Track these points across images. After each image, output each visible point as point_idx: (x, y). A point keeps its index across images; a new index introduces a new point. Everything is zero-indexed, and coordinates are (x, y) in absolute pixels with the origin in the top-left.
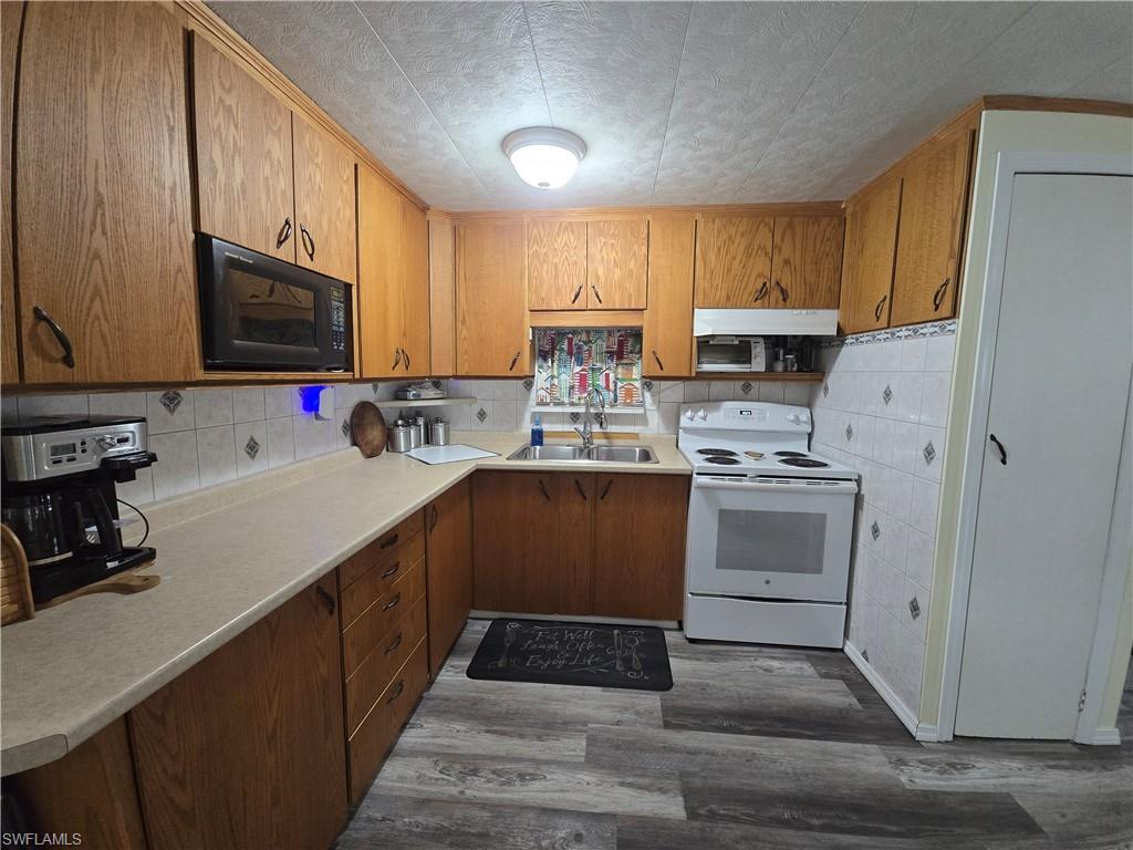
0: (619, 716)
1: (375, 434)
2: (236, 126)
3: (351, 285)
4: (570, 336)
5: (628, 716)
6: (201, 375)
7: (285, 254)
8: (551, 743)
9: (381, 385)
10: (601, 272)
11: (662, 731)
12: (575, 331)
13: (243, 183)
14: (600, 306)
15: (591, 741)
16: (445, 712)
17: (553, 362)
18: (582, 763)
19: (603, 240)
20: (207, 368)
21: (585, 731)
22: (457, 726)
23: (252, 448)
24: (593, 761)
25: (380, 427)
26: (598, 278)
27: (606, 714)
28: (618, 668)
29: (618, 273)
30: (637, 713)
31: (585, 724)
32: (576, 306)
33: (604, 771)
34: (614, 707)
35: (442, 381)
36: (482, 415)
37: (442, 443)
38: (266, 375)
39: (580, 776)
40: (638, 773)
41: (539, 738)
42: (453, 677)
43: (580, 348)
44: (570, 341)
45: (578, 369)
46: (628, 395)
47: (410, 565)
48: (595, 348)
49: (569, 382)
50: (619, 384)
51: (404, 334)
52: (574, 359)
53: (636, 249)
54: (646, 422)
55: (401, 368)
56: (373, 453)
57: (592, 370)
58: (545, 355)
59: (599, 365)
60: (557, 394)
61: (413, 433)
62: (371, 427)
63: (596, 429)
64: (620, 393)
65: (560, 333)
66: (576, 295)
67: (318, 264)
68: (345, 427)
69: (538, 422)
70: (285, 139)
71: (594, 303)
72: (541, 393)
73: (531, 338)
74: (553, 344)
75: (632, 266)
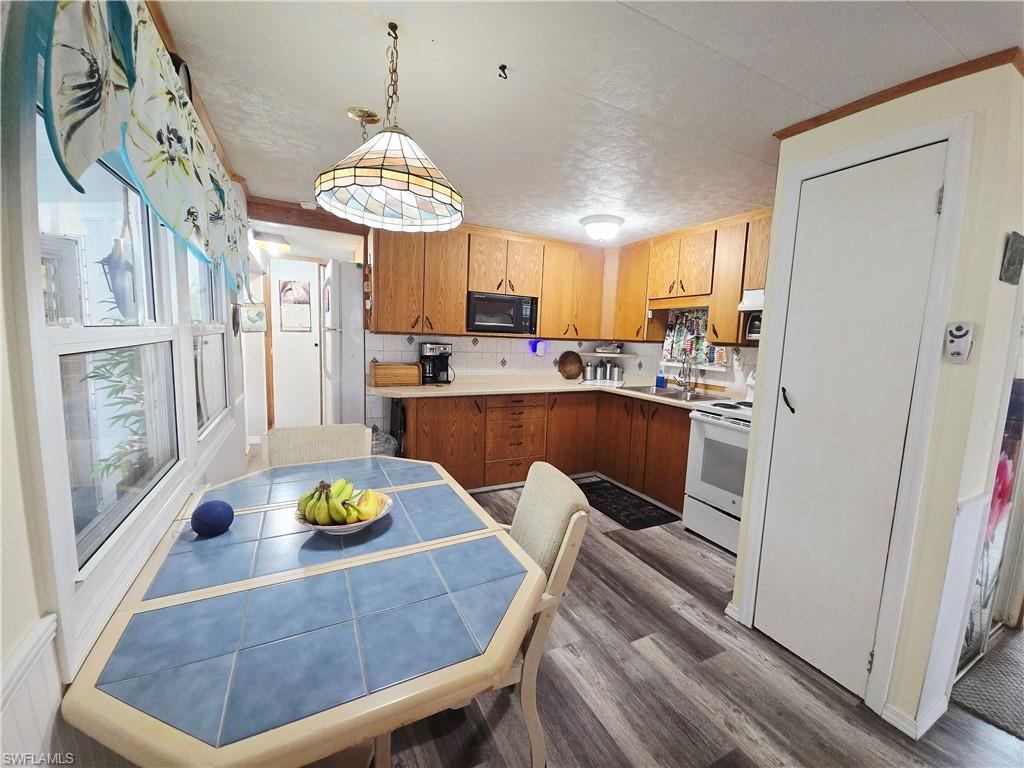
1: (573, 368)
2: (484, 255)
3: (537, 299)
4: (687, 314)
6: (466, 333)
7: (501, 291)
9: (584, 342)
10: (686, 272)
12: (690, 311)
13: (485, 273)
14: (684, 294)
17: (674, 333)
19: (688, 249)
20: (468, 331)
23: (504, 363)
25: (577, 365)
26: (684, 276)
29: (695, 270)
32: (671, 295)
35: (625, 343)
36: (640, 365)
37: (599, 378)
43: (692, 322)
44: (687, 316)
45: (690, 337)
46: (721, 357)
47: (532, 418)
48: (701, 322)
49: (682, 346)
50: (717, 349)
51: (576, 317)
52: (685, 330)
53: (706, 251)
54: (733, 379)
55: (571, 334)
56: (569, 377)
57: (698, 338)
58: (672, 328)
59: (703, 335)
60: (674, 355)
61: (599, 371)
62: (569, 363)
63: (700, 381)
64: (716, 356)
65: (682, 313)
66: (671, 288)
67: (518, 292)
68: (555, 362)
69: (661, 372)
70: (504, 251)
71: (681, 293)
72: (665, 353)
73: (650, 317)
74: (677, 320)
75: (703, 264)
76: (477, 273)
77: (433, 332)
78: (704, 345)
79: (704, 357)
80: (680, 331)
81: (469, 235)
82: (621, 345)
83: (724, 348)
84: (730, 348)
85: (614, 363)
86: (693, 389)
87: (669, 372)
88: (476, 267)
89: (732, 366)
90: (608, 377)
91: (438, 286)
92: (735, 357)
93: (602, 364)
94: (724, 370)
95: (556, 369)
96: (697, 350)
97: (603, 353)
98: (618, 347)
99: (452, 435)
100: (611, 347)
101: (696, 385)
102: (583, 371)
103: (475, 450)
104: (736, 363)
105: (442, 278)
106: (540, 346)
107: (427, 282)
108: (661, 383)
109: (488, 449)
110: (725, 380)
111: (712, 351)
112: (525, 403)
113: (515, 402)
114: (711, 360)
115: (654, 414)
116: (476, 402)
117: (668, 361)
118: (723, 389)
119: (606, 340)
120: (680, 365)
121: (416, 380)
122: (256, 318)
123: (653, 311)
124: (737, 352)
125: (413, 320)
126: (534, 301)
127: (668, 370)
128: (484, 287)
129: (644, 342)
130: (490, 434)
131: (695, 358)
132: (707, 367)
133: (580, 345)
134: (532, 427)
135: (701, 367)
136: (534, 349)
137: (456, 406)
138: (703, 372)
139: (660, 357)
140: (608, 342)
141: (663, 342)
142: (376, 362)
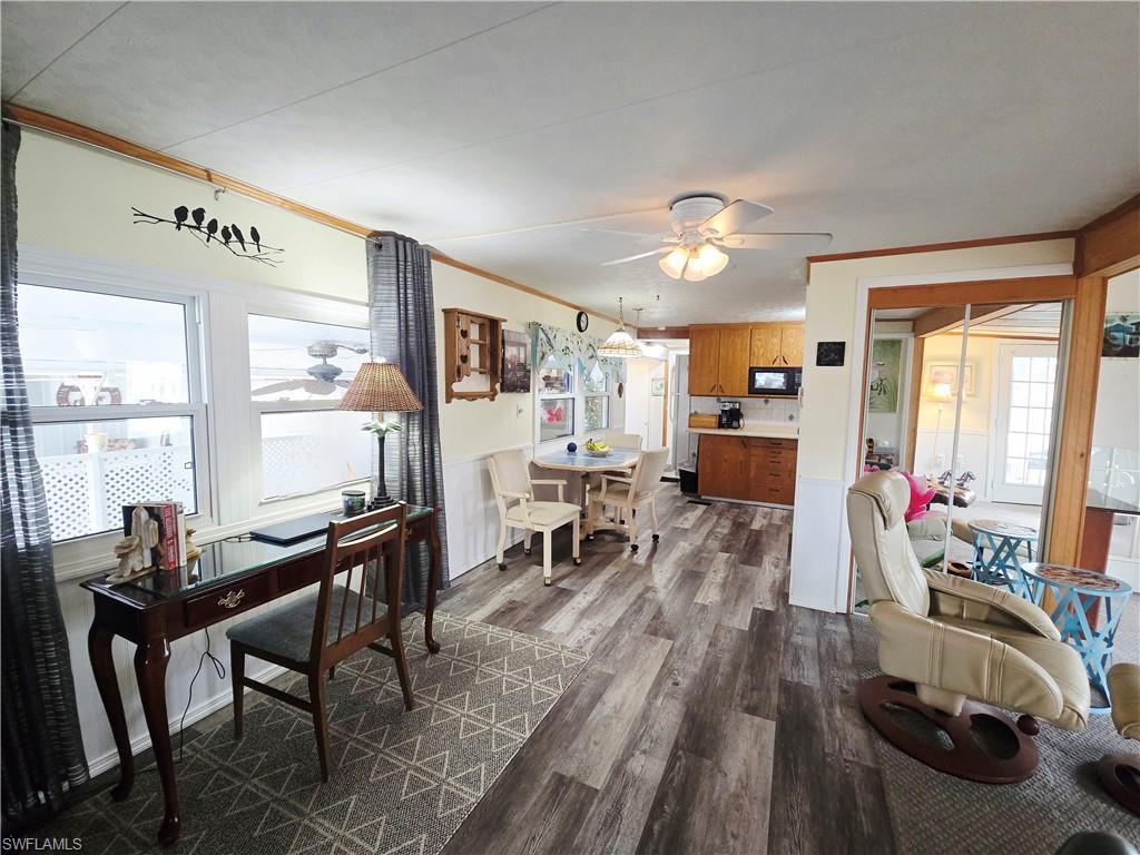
6: (748, 395)
7: (776, 365)
67: (791, 365)
70: (779, 336)
76: (757, 354)
77: (725, 395)
81: (751, 330)
88: (756, 350)
91: (728, 365)
105: (731, 360)
107: (721, 363)
112: (783, 446)
113: (774, 444)
116: (743, 441)
121: (714, 424)
125: (711, 387)
128: (762, 363)
130: (753, 464)
137: (729, 442)
142: (696, 413)
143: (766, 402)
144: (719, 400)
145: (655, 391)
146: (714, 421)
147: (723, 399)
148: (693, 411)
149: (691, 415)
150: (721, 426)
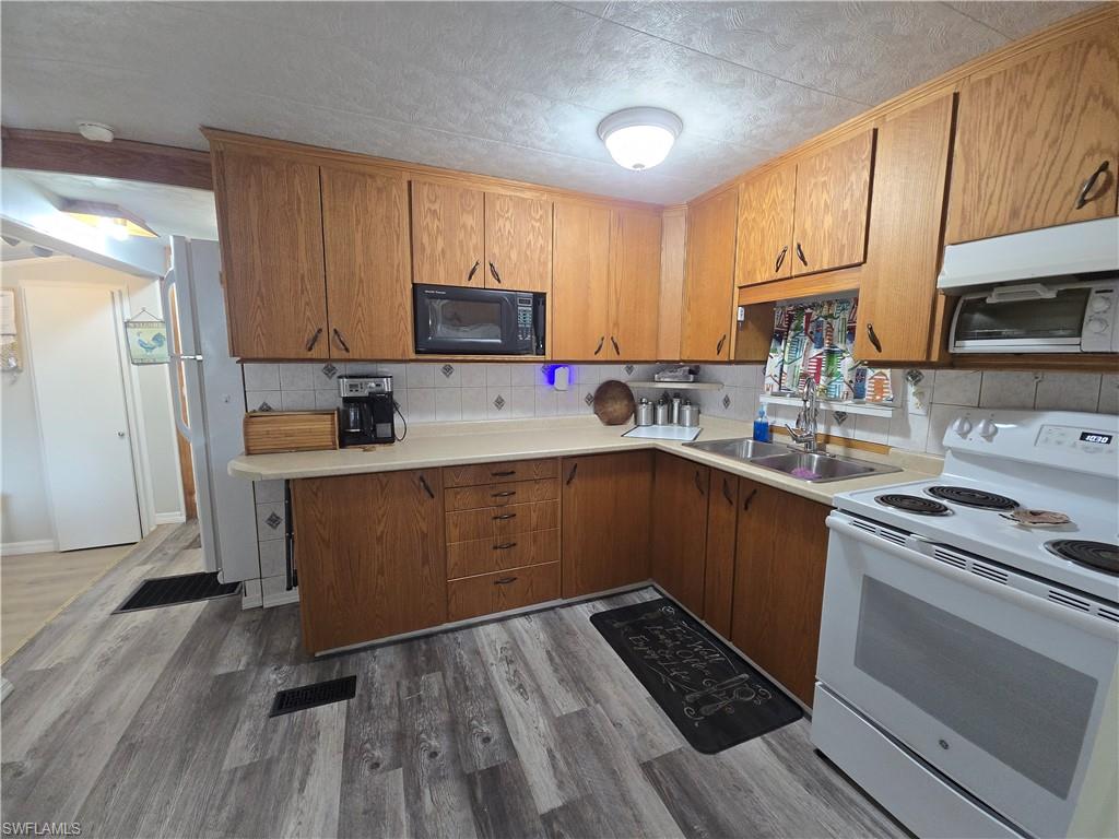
0: (626, 723)
1: (618, 407)
2: (439, 220)
3: (543, 294)
4: (809, 311)
5: (633, 730)
6: (414, 356)
7: (476, 283)
8: (561, 689)
9: (633, 366)
10: (808, 225)
11: (635, 764)
13: (443, 250)
14: (805, 270)
15: (582, 714)
16: (550, 624)
17: (785, 345)
18: (554, 717)
19: (813, 181)
20: (417, 352)
21: (589, 705)
22: (542, 636)
23: (499, 403)
24: (560, 724)
25: (626, 402)
26: (804, 233)
27: (621, 713)
28: (687, 697)
29: (829, 220)
30: (642, 736)
31: (597, 702)
32: (780, 275)
33: (555, 734)
34: (635, 714)
36: (727, 401)
37: (660, 422)
38: (506, 357)
39: (541, 721)
40: (570, 760)
41: (561, 681)
42: (584, 612)
43: (819, 325)
44: (809, 315)
45: (814, 352)
46: (879, 389)
47: (532, 501)
48: (837, 324)
49: (800, 369)
50: (870, 373)
51: (616, 324)
52: (808, 340)
53: (853, 178)
54: (905, 431)
55: (608, 353)
56: (611, 422)
57: (831, 353)
58: (780, 337)
59: (841, 347)
60: (786, 384)
61: (661, 411)
62: (613, 401)
63: (836, 431)
64: (869, 386)
65: (799, 308)
66: (780, 261)
67: (506, 284)
68: (589, 399)
69: (762, 414)
70: (478, 212)
71: (799, 268)
72: (769, 381)
73: (741, 318)
74: (790, 322)
75: (847, 205)
76: (428, 251)
77: (350, 356)
78: (845, 365)
79: (845, 388)
80: (796, 341)
81: (410, 183)
82: (695, 370)
83: (887, 372)
84: (899, 372)
85: (686, 398)
86: (821, 448)
87: (775, 415)
88: (426, 240)
89: (904, 406)
90: (675, 420)
91: (353, 274)
92: (911, 389)
93: (666, 398)
94: (887, 413)
95: (590, 410)
96: (830, 376)
97: (667, 383)
98: (691, 372)
99: (379, 539)
100: (680, 373)
101: (828, 439)
102: (634, 411)
103: (425, 561)
104: (912, 401)
105: (360, 260)
106: (561, 374)
107: (331, 268)
108: (763, 433)
109: (452, 559)
110: (888, 432)
111: (860, 376)
112: (516, 477)
113: (500, 474)
114: (858, 394)
115: (748, 501)
116: (422, 479)
117: (774, 394)
118: (884, 449)
119: (668, 362)
120: (799, 403)
121: (327, 440)
122: (153, 344)
123: (747, 308)
124: (916, 379)
125: (308, 336)
126: (539, 299)
127: (774, 410)
128: (442, 274)
129: (730, 362)
130: (454, 532)
131: (826, 390)
132: (849, 407)
133: (629, 370)
134: (534, 516)
135: (837, 407)
136: (551, 380)
137: (383, 489)
138: (841, 417)
139: (760, 388)
140: (671, 365)
141: (765, 362)
142: (266, 408)
143: (448, 371)
144: (329, 371)
145: (139, 352)
146: (326, 427)
147: (341, 369)
148: (254, 405)
149: (250, 418)
150: (346, 439)
